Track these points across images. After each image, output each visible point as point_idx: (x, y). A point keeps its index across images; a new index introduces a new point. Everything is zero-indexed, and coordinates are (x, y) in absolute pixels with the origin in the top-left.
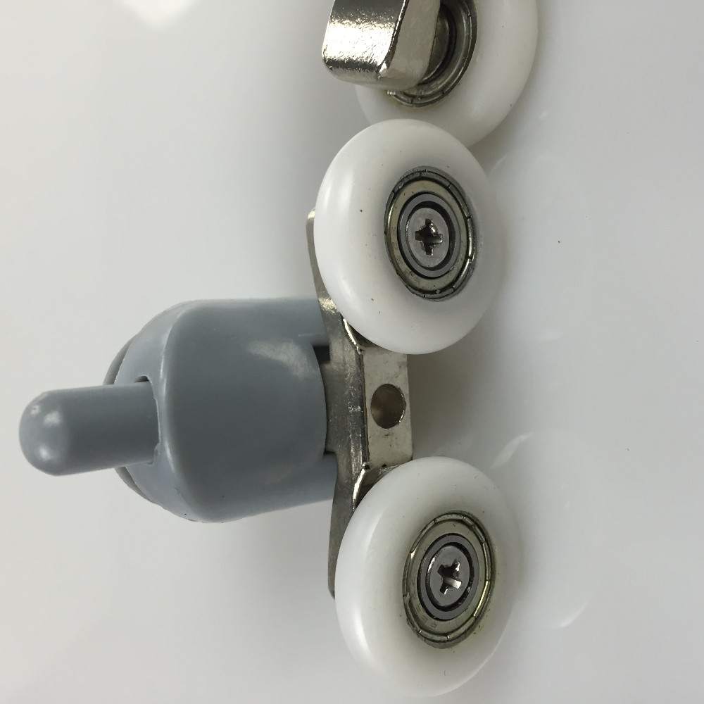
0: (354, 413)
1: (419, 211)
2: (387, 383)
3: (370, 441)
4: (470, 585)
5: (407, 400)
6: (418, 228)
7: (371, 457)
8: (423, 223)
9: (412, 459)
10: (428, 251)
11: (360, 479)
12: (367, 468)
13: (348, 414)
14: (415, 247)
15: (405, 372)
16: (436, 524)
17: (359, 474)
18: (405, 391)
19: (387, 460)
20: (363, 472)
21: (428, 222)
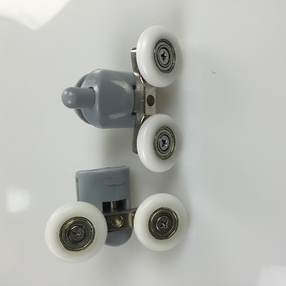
2: (150, 94)
3: (146, 108)
5: (155, 100)
6: (162, 54)
7: (146, 113)
10: (164, 60)
11: (143, 118)
12: (145, 115)
13: (141, 102)
14: (161, 58)
15: (155, 93)
16: (160, 130)
18: (155, 97)
19: (150, 114)
21: (164, 53)
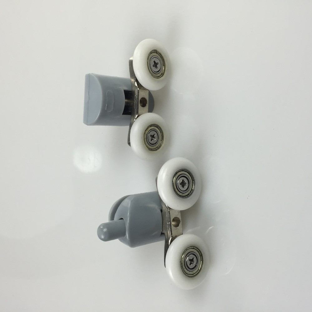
0: (168, 224)
1: (181, 178)
2: (176, 217)
3: (172, 230)
4: (197, 263)
5: (181, 220)
7: (173, 234)
8: (182, 181)
9: (182, 234)
10: (183, 187)
11: (170, 239)
12: (172, 237)
13: (167, 224)
15: (180, 214)
16: (187, 250)
17: (170, 238)
19: (176, 235)
20: (171, 238)
